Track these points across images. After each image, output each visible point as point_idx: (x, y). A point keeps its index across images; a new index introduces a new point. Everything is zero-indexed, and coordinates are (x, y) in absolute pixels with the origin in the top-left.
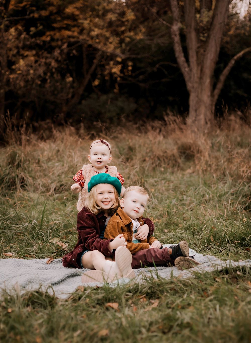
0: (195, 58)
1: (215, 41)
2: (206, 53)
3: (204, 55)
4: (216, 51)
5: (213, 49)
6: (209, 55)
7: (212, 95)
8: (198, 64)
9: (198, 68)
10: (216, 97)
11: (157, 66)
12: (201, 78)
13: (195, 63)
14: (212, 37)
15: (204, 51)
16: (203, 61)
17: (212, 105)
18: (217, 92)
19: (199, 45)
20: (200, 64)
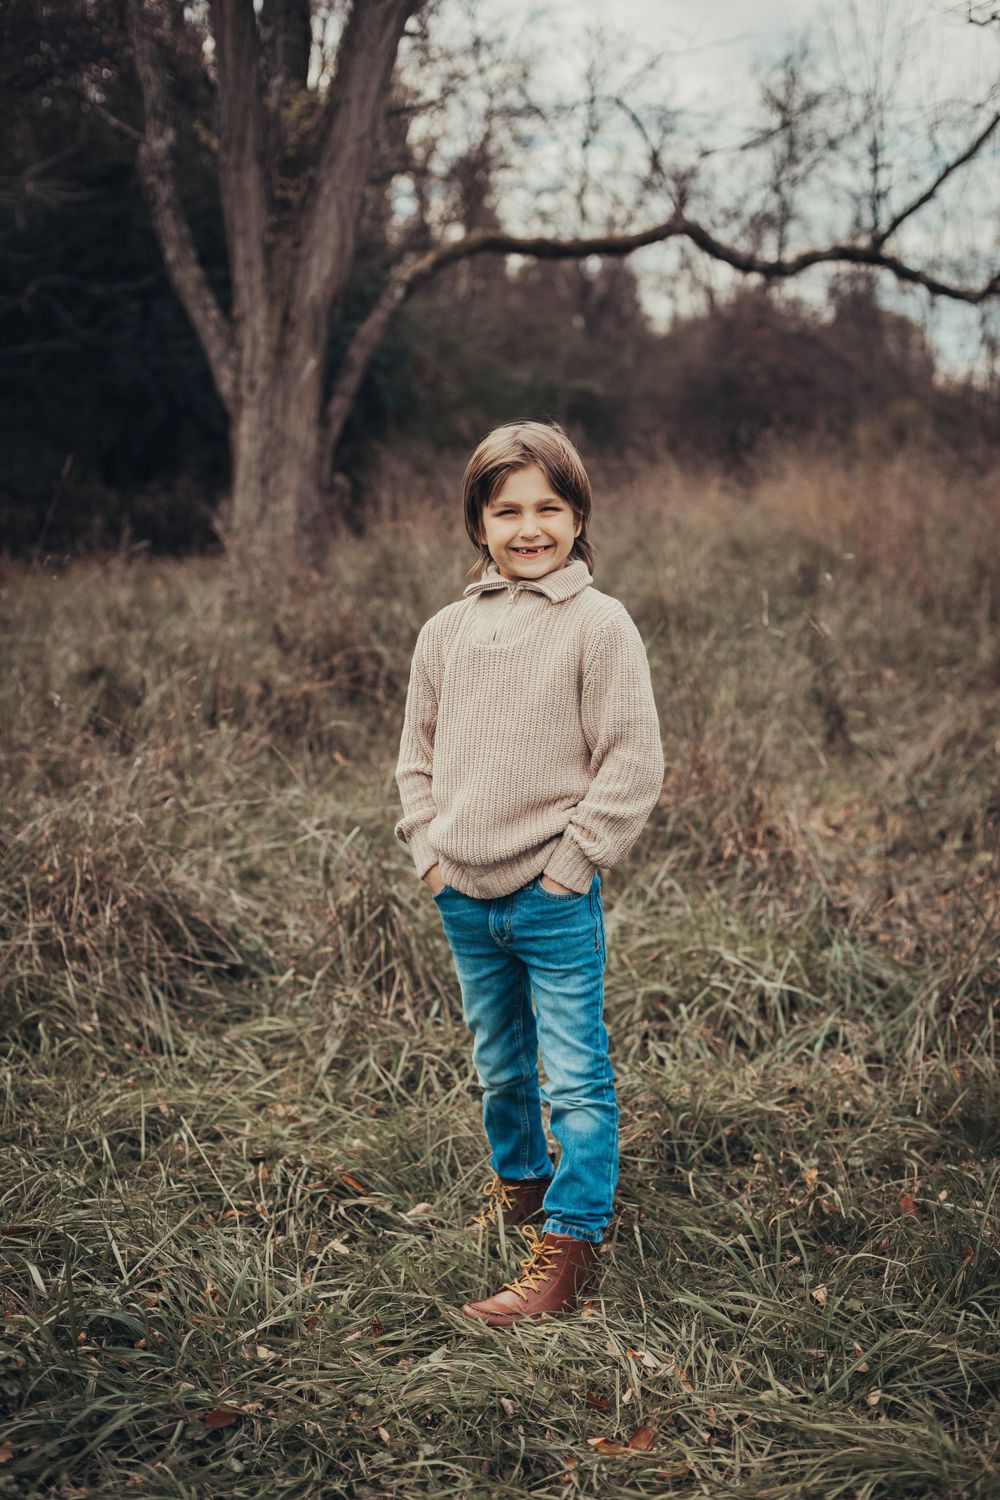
0: (258, 271)
1: (340, 208)
2: (303, 251)
3: (296, 261)
4: (342, 247)
5: (332, 241)
6: (315, 262)
7: (323, 421)
8: (272, 298)
9: (270, 310)
10: (336, 428)
11: (31, 289)
12: (281, 352)
13: (259, 290)
14: (326, 189)
15: (297, 245)
16: (290, 285)
17: (320, 458)
18: (340, 406)
19: (274, 219)
20: (282, 297)
